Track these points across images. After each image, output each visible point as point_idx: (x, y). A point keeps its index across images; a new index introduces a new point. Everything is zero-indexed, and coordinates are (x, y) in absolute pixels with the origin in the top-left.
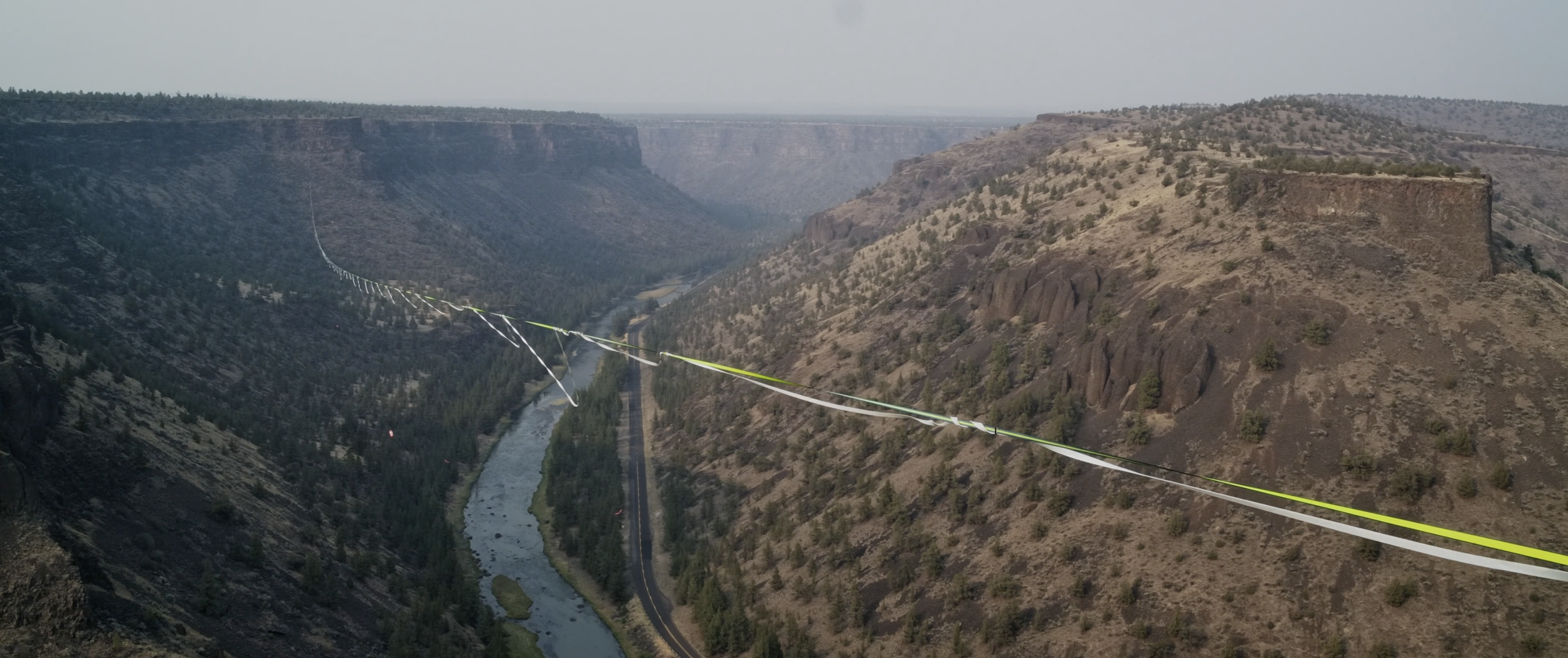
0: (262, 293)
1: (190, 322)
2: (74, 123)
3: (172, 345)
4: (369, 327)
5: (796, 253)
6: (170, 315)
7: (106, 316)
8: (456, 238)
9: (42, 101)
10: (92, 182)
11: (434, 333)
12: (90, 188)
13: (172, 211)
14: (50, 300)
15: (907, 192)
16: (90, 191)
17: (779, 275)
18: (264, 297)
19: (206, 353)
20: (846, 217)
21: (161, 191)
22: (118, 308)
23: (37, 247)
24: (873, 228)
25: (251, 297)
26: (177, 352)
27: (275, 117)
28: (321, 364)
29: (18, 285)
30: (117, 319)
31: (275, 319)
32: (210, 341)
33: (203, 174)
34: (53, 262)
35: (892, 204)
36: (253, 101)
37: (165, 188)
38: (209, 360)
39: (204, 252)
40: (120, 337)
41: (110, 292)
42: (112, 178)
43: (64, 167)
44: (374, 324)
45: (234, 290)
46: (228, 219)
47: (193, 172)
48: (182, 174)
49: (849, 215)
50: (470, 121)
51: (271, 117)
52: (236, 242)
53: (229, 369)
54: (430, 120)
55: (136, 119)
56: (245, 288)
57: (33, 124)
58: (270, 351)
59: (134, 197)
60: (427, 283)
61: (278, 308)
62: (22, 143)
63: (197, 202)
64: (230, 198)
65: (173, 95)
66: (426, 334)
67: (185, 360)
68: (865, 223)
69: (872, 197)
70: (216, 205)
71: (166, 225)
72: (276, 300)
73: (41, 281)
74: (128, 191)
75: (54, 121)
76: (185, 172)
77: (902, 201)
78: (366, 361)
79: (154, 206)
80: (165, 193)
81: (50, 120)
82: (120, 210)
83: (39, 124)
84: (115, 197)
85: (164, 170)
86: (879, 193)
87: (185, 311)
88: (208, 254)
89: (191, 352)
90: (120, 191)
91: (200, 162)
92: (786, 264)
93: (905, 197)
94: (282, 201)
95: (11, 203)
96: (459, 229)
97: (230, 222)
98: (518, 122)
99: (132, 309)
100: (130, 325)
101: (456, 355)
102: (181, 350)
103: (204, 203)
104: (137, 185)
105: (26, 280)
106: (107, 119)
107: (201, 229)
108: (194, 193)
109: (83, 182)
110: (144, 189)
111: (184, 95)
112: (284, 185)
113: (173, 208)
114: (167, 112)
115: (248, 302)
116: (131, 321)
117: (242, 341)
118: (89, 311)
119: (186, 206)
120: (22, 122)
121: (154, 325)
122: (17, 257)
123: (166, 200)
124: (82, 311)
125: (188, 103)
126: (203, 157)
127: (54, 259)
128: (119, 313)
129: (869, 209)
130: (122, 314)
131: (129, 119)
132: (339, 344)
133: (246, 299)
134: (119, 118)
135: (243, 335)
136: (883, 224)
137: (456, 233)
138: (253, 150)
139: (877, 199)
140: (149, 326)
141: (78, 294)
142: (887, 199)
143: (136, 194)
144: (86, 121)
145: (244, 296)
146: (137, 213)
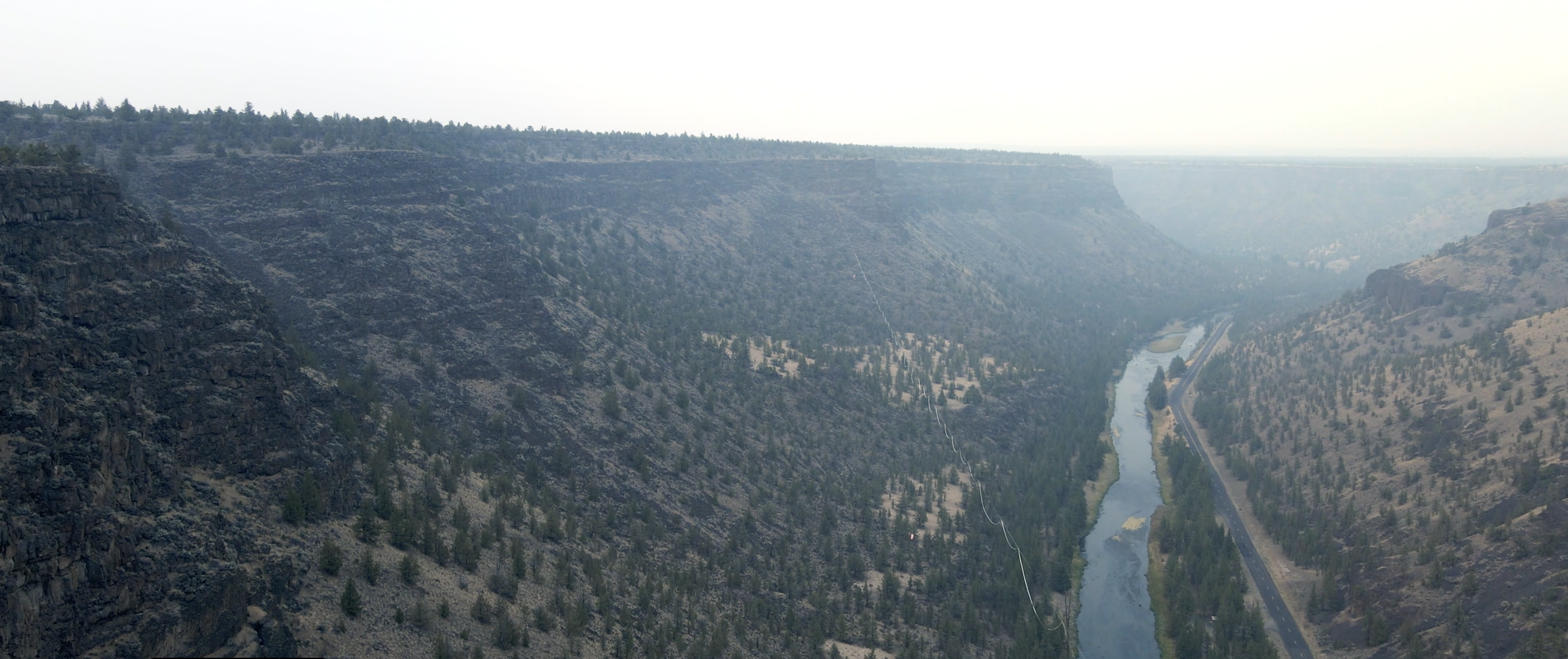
0: (775, 363)
1: (686, 418)
2: (594, 162)
3: (659, 463)
4: (895, 405)
5: (1366, 319)
6: (662, 412)
7: (574, 426)
8: (969, 284)
9: (567, 140)
10: (608, 224)
11: (967, 412)
12: (604, 231)
13: (687, 255)
14: (500, 407)
15: (1518, 250)
16: (604, 235)
17: (1352, 346)
18: (778, 368)
19: (703, 469)
20: (1437, 278)
21: (678, 232)
22: (592, 410)
23: (498, 326)
24: (1478, 295)
25: (763, 370)
26: (663, 473)
27: (792, 158)
28: (842, 463)
29: (460, 384)
30: (587, 430)
31: (789, 399)
32: (709, 446)
33: (721, 215)
34: (515, 348)
35: (1500, 265)
36: (771, 142)
37: (681, 230)
38: (705, 483)
39: (717, 302)
40: (589, 459)
41: (587, 385)
42: (629, 219)
43: (579, 208)
44: (898, 399)
45: (744, 358)
46: (743, 263)
47: (711, 213)
48: (700, 214)
49: (1440, 276)
50: (968, 162)
51: (789, 157)
52: (750, 288)
53: (731, 495)
54: (934, 161)
55: (658, 158)
56: (757, 356)
57: (550, 164)
58: (783, 453)
59: (649, 240)
60: (946, 338)
61: (792, 385)
62: (535, 183)
63: (713, 245)
64: (746, 240)
65: (698, 135)
66: (958, 414)
67: (673, 486)
68: (1466, 288)
69: (1467, 255)
70: (732, 248)
71: (679, 271)
72: (792, 374)
73: (493, 376)
74: (643, 233)
75: (575, 160)
76: (703, 212)
77: (1514, 262)
78: (893, 455)
79: (669, 250)
80: (683, 236)
81: (570, 159)
82: (632, 256)
83: (557, 164)
84: (629, 241)
85: (683, 210)
86: (1474, 250)
87: (682, 402)
88: (721, 305)
89: (684, 470)
90: (634, 234)
91: (719, 202)
92: (1356, 331)
93: (1518, 256)
94: (797, 243)
95: (473, 266)
96: (970, 274)
97: (745, 267)
98: (1013, 164)
99: (611, 412)
100: (605, 437)
101: (993, 442)
102: (670, 469)
103: (720, 246)
104: (654, 227)
105: (474, 375)
106: (628, 158)
107: (715, 275)
108: (710, 235)
109: (597, 225)
110: (660, 232)
111: (707, 135)
112: (799, 227)
113: (689, 252)
114: (689, 151)
115: (759, 376)
116: (607, 432)
117: (750, 440)
118: (551, 420)
119: (702, 249)
120: (539, 161)
121: (640, 431)
122: (468, 342)
123: (681, 243)
124: (543, 421)
125: (710, 143)
126: (722, 197)
127: (516, 345)
128: (592, 419)
129: (1467, 270)
130: (597, 421)
131: (650, 159)
132: (861, 432)
133: (758, 372)
134: (641, 157)
135: (751, 430)
136: (1492, 289)
137: (968, 278)
138: (771, 190)
139: (1476, 258)
140: (632, 435)
141: (541, 393)
142: (1492, 259)
143: (651, 237)
144: (609, 161)
145: (755, 367)
146: (650, 258)
